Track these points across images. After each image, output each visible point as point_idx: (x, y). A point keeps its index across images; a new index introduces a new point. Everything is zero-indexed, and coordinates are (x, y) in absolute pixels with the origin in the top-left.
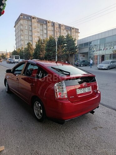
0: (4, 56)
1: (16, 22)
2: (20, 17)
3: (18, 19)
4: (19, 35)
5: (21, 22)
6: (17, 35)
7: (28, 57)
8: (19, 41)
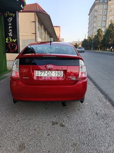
0: (77, 45)
1: (91, 9)
2: (95, 2)
3: (93, 5)
4: (92, 22)
5: (96, 7)
6: (90, 23)
7: (97, 45)
8: (91, 29)
